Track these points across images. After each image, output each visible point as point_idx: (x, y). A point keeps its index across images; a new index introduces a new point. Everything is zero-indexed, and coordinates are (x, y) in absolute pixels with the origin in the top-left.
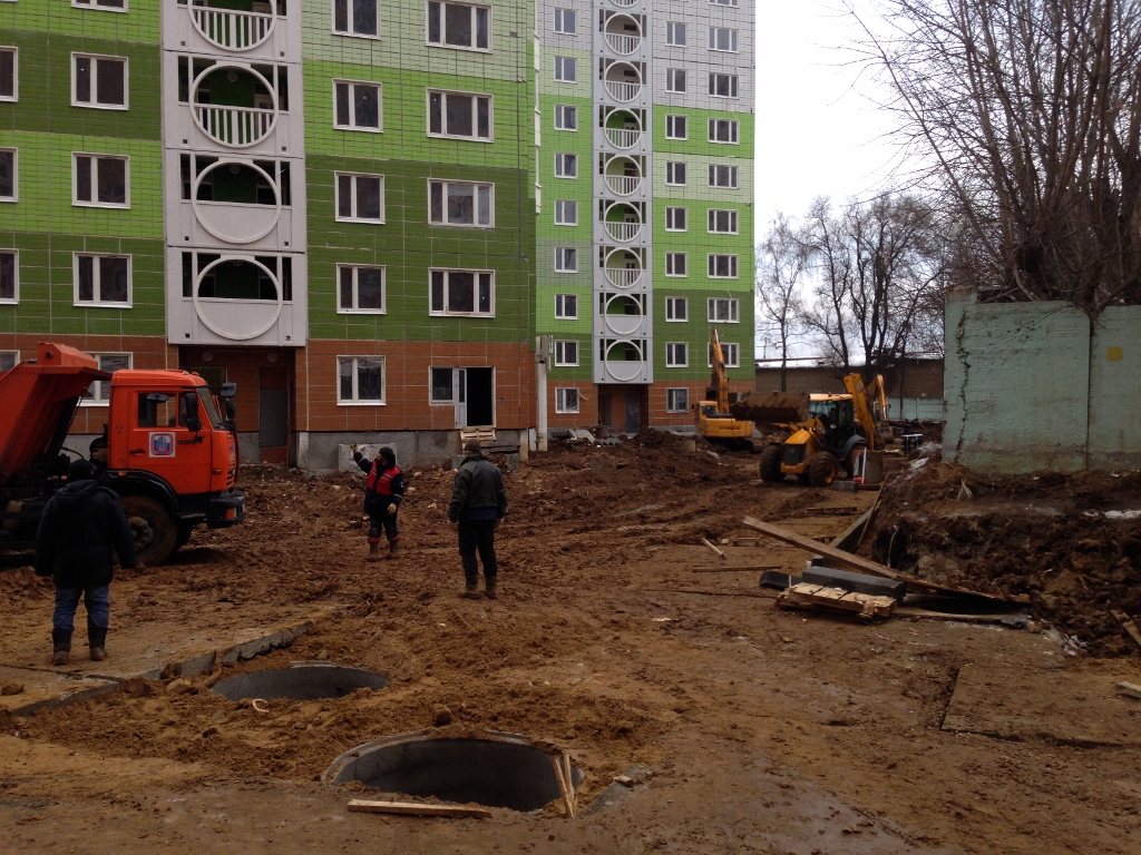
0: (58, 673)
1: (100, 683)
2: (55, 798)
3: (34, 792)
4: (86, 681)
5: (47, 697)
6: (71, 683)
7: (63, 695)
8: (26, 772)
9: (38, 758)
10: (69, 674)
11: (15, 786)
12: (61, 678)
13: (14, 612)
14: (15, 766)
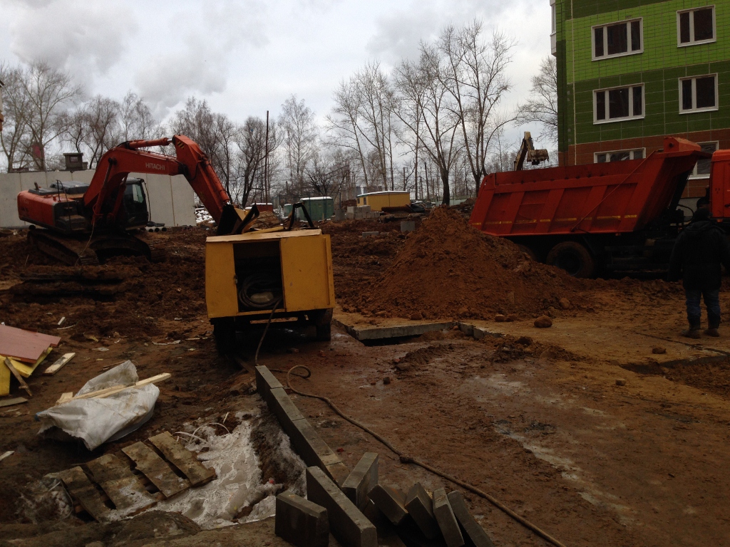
0: (686, 344)
1: (714, 354)
2: (696, 418)
3: (682, 413)
4: (705, 351)
5: (681, 358)
6: (695, 352)
7: (692, 358)
8: (675, 400)
9: (682, 393)
10: (693, 346)
11: (670, 407)
12: (688, 348)
13: (653, 306)
14: (669, 396)
